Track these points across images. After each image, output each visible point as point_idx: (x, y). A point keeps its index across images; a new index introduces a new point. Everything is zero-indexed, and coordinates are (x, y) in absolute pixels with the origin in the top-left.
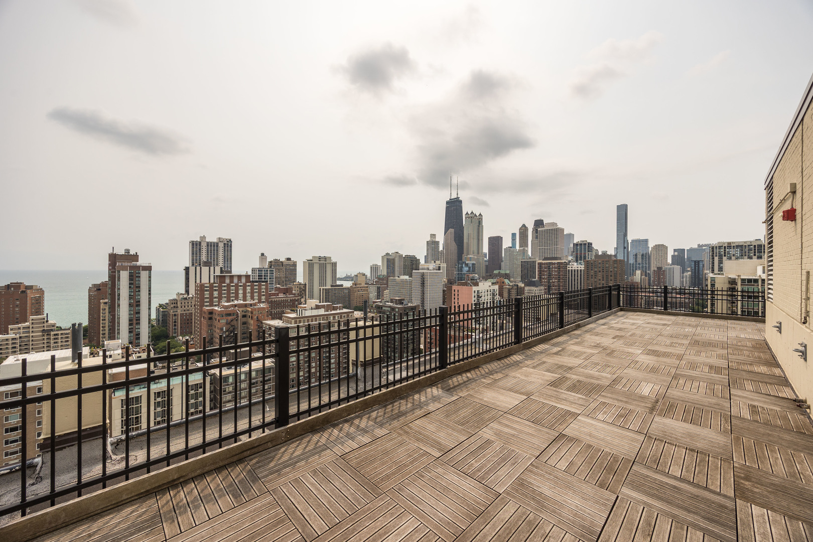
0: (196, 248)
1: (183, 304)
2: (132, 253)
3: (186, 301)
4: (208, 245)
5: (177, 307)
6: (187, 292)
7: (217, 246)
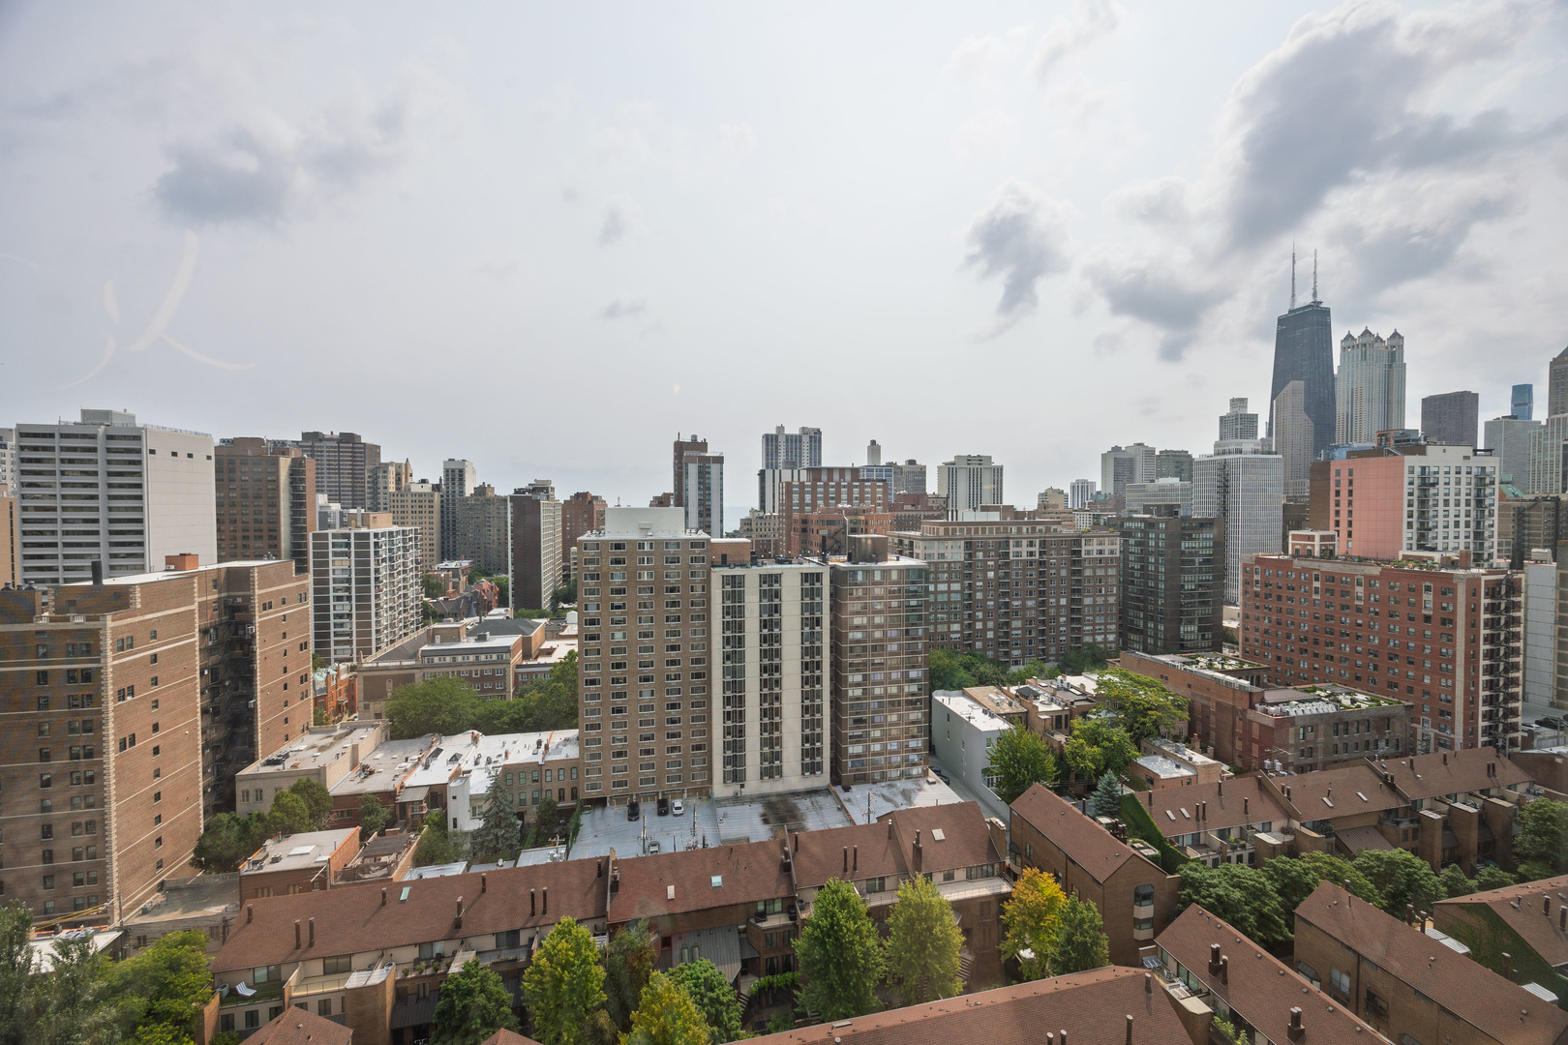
0: (772, 445)
1: (759, 525)
2: (699, 440)
3: (763, 522)
4: (787, 441)
5: (752, 530)
6: (763, 507)
7: (801, 441)
